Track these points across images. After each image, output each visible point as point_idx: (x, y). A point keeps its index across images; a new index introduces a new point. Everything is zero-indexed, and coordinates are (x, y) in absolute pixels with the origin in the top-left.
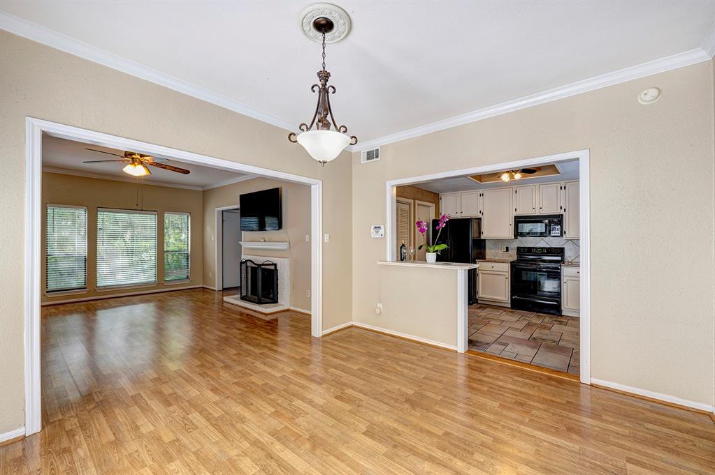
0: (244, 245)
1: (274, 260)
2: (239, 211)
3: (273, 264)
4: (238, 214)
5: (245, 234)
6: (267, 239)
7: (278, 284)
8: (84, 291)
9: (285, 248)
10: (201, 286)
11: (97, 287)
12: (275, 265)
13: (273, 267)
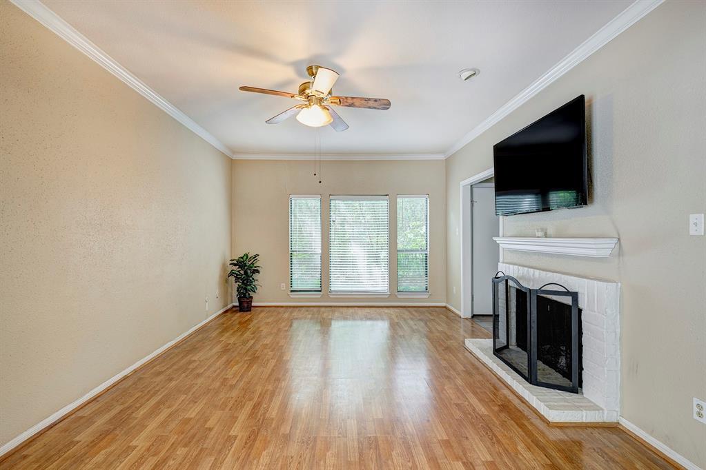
0: (504, 243)
1: (573, 284)
2: (493, 184)
3: (568, 293)
4: (490, 189)
5: (506, 223)
6: (550, 232)
7: (580, 346)
8: (318, 295)
9: (606, 253)
10: (444, 304)
11: (331, 291)
12: (575, 296)
13: (567, 300)
